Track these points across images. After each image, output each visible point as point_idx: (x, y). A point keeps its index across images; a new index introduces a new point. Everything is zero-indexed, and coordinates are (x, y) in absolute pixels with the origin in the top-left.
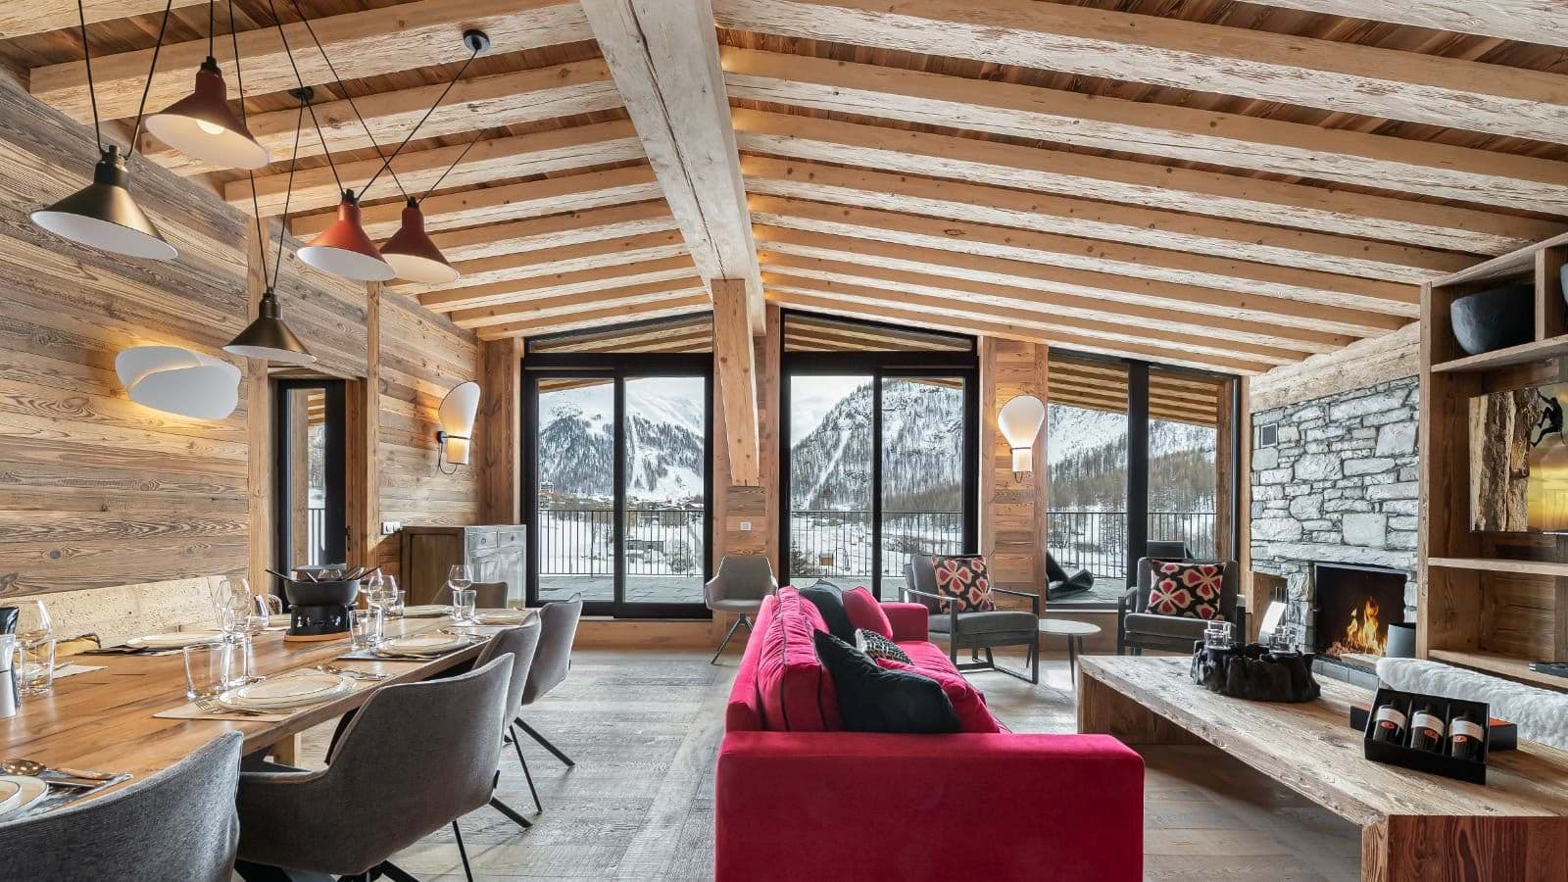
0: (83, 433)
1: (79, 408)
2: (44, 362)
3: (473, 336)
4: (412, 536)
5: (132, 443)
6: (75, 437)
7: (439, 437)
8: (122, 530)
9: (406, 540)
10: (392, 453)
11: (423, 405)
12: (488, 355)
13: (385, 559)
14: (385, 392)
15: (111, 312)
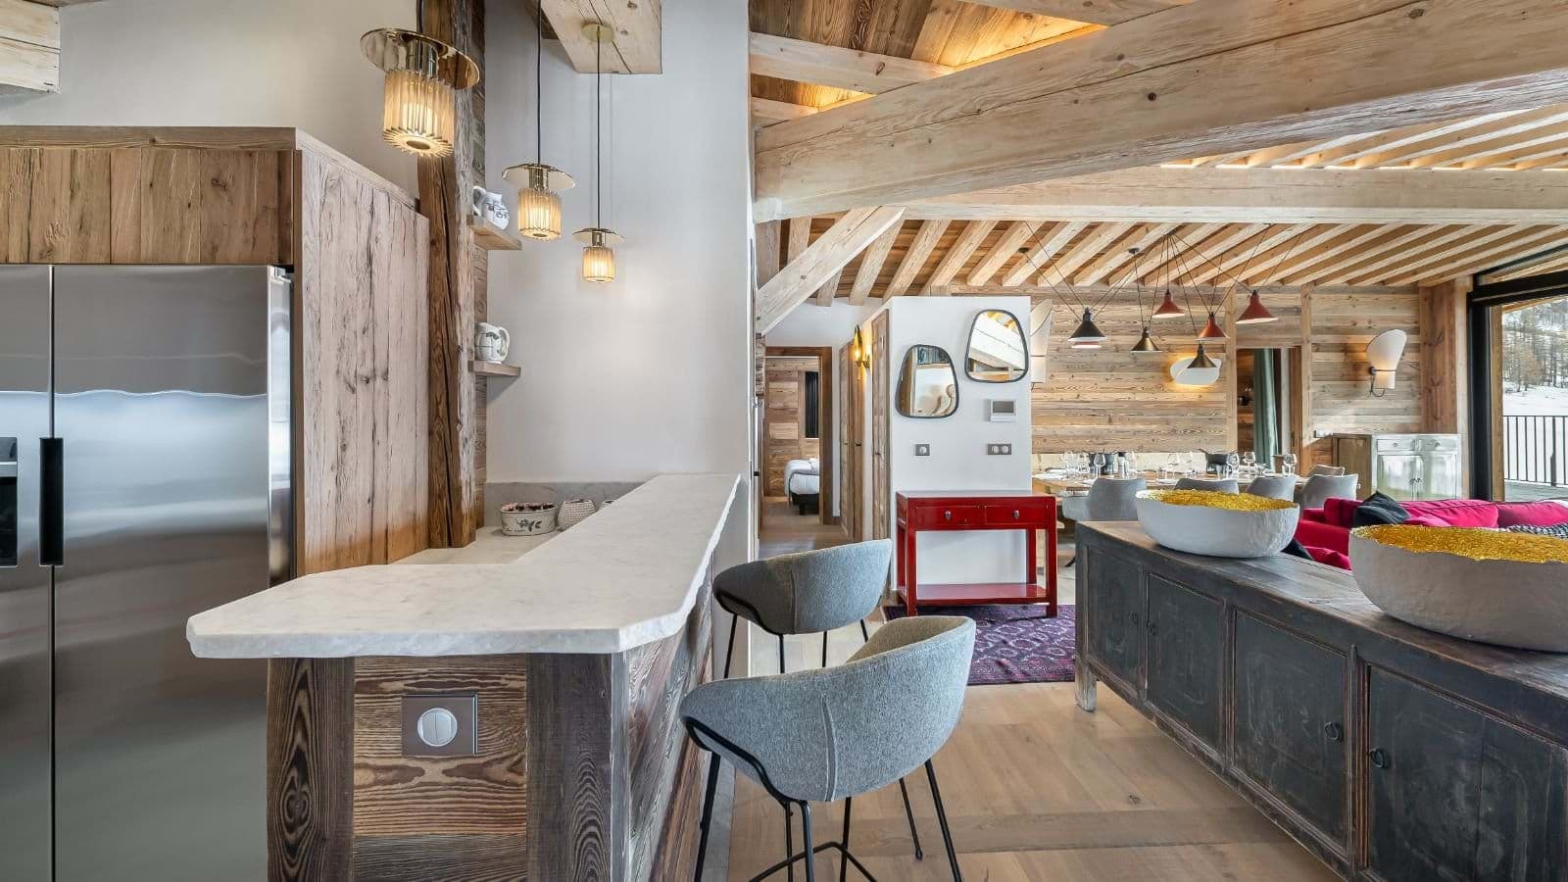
0: (1161, 397)
1: (1160, 388)
2: (1149, 374)
3: (1414, 288)
4: (1338, 439)
5: (1177, 399)
6: (1159, 399)
7: (1371, 371)
8: (1174, 432)
9: (1335, 442)
10: (1324, 387)
11: (1353, 352)
12: (1430, 299)
13: (1317, 453)
14: (1317, 351)
15: (1170, 350)
